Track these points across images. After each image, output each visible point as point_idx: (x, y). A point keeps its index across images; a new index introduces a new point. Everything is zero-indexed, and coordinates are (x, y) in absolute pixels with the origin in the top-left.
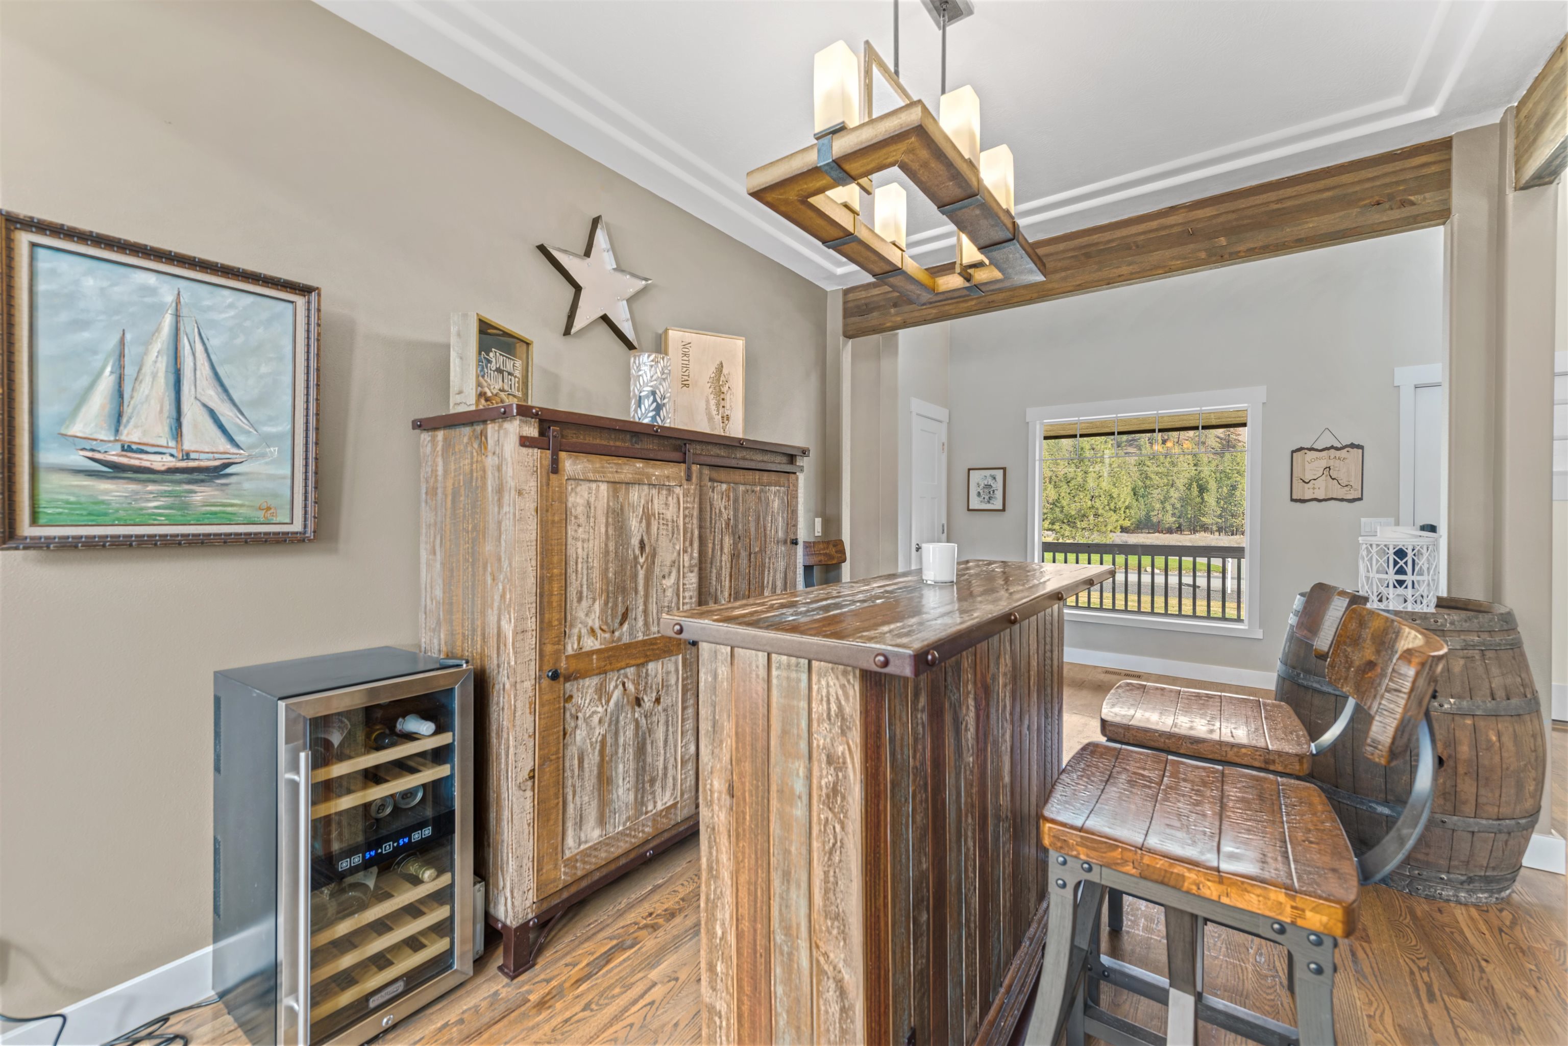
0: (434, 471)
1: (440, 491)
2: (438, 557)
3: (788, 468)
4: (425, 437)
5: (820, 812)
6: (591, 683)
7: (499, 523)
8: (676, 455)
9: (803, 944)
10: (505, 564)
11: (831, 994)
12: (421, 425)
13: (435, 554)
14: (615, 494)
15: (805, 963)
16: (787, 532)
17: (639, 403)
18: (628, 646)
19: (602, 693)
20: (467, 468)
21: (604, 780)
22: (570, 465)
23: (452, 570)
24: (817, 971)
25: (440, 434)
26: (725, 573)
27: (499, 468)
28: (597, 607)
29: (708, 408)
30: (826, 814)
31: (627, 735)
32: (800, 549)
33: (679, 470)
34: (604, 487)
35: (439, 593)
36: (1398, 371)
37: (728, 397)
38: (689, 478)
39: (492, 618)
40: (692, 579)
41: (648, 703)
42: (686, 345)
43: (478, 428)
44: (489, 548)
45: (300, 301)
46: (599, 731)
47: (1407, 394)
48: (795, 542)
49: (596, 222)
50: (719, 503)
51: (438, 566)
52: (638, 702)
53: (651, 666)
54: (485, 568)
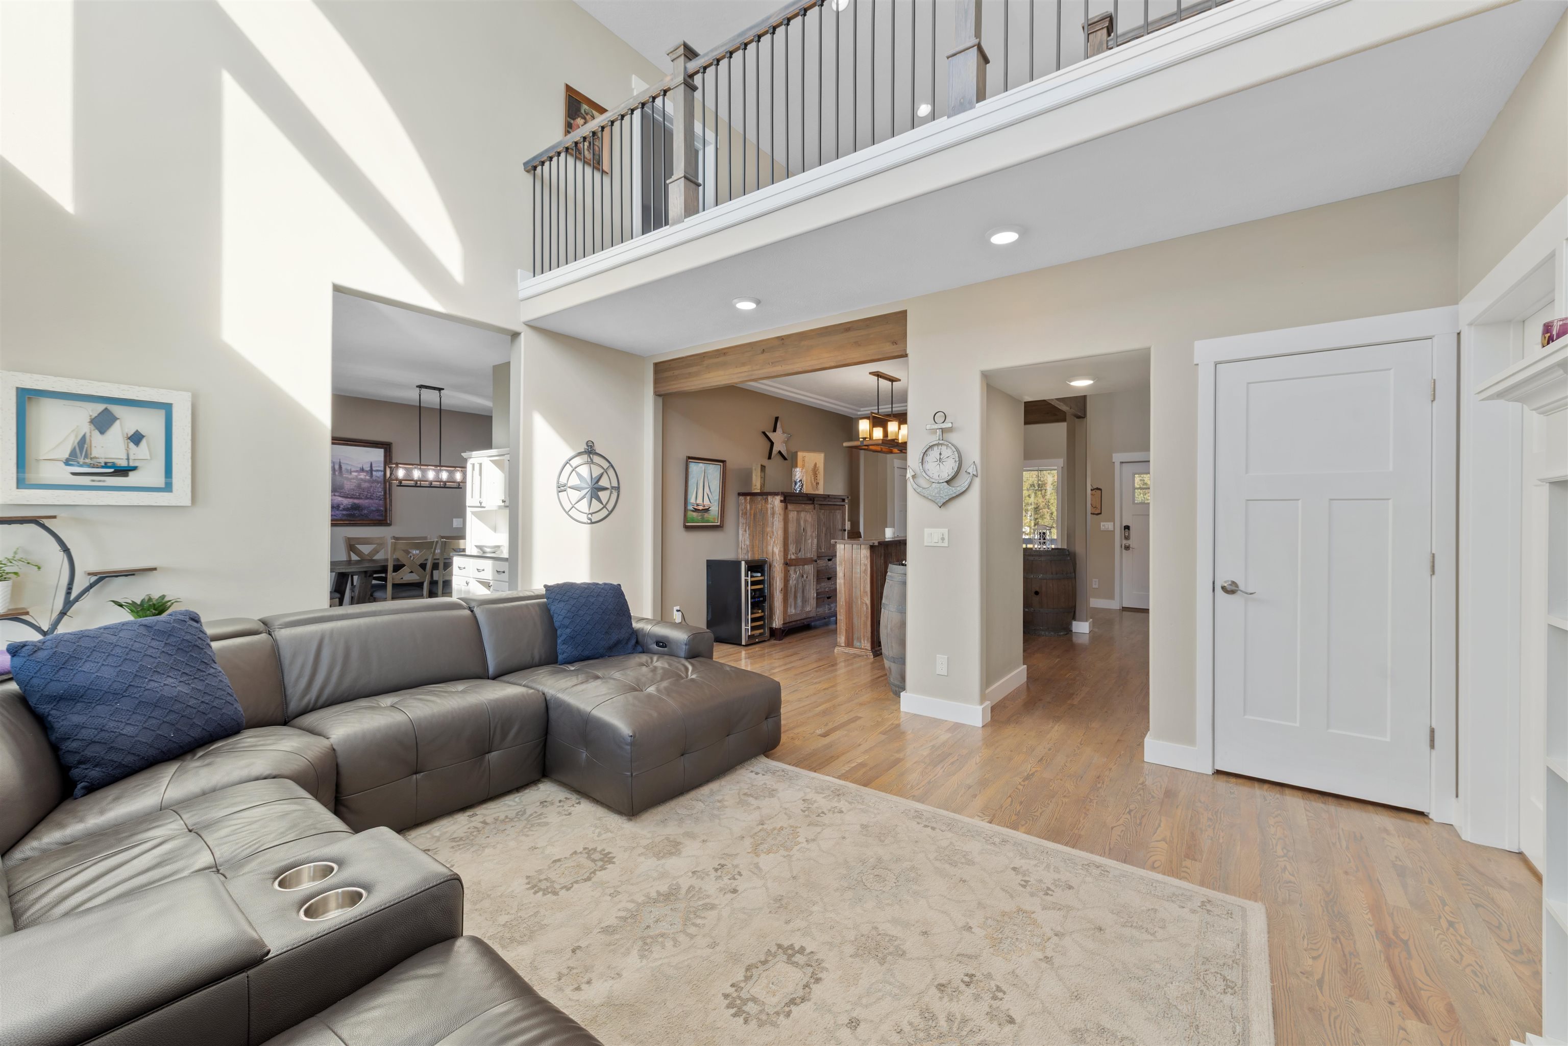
0: (746, 508)
1: (748, 514)
2: (748, 532)
3: (843, 503)
4: (741, 498)
5: (863, 575)
6: (793, 568)
7: (773, 523)
8: (811, 502)
9: (859, 599)
10: (775, 534)
11: (865, 606)
12: (740, 494)
13: (746, 531)
14: (798, 514)
15: (859, 602)
16: (842, 527)
17: (796, 484)
18: (801, 559)
19: (795, 572)
20: (760, 508)
21: (795, 597)
22: (790, 507)
23: (753, 536)
24: (862, 603)
25: (748, 498)
26: (823, 540)
27: (773, 508)
28: (794, 547)
29: (811, 480)
30: (864, 574)
31: (800, 585)
32: (846, 532)
33: (811, 507)
34: (796, 512)
35: (748, 543)
36: (1114, 455)
37: (818, 476)
38: (814, 509)
39: (770, 548)
40: (815, 541)
41: (805, 576)
42: (804, 457)
43: (765, 497)
44: (769, 529)
45: (722, 464)
46: (795, 582)
47: (1117, 465)
48: (845, 530)
49: (777, 419)
50: (822, 517)
51: (747, 535)
52: (803, 576)
53: (806, 566)
54: (767, 535)
